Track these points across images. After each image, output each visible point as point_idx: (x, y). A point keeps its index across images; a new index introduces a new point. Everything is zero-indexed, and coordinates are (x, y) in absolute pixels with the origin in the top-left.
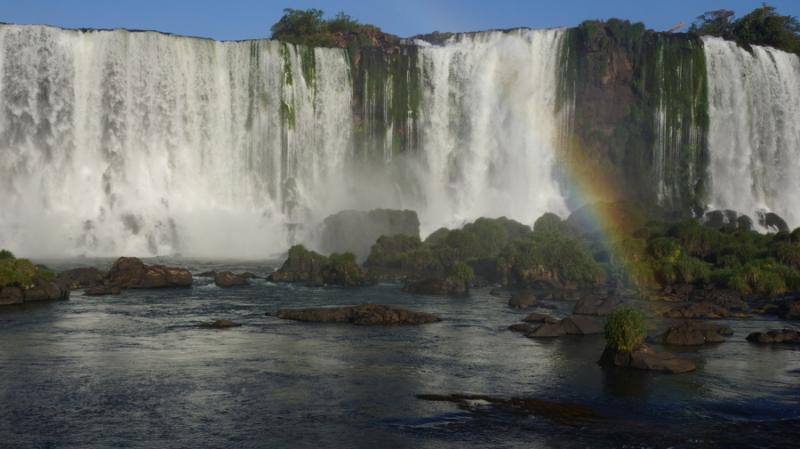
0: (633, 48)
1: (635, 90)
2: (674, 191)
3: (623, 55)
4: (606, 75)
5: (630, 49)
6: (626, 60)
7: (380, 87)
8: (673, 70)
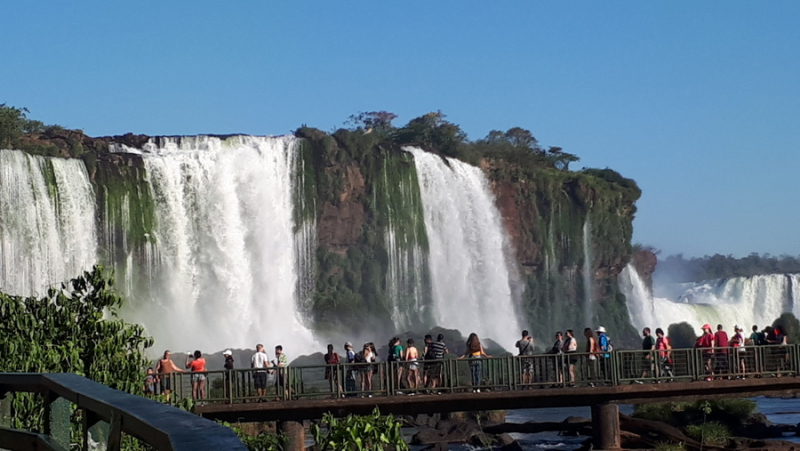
0: (366, 162)
1: (366, 208)
2: (406, 318)
3: (357, 170)
4: (343, 192)
5: (362, 163)
6: (360, 176)
7: (119, 207)
8: (396, 186)
